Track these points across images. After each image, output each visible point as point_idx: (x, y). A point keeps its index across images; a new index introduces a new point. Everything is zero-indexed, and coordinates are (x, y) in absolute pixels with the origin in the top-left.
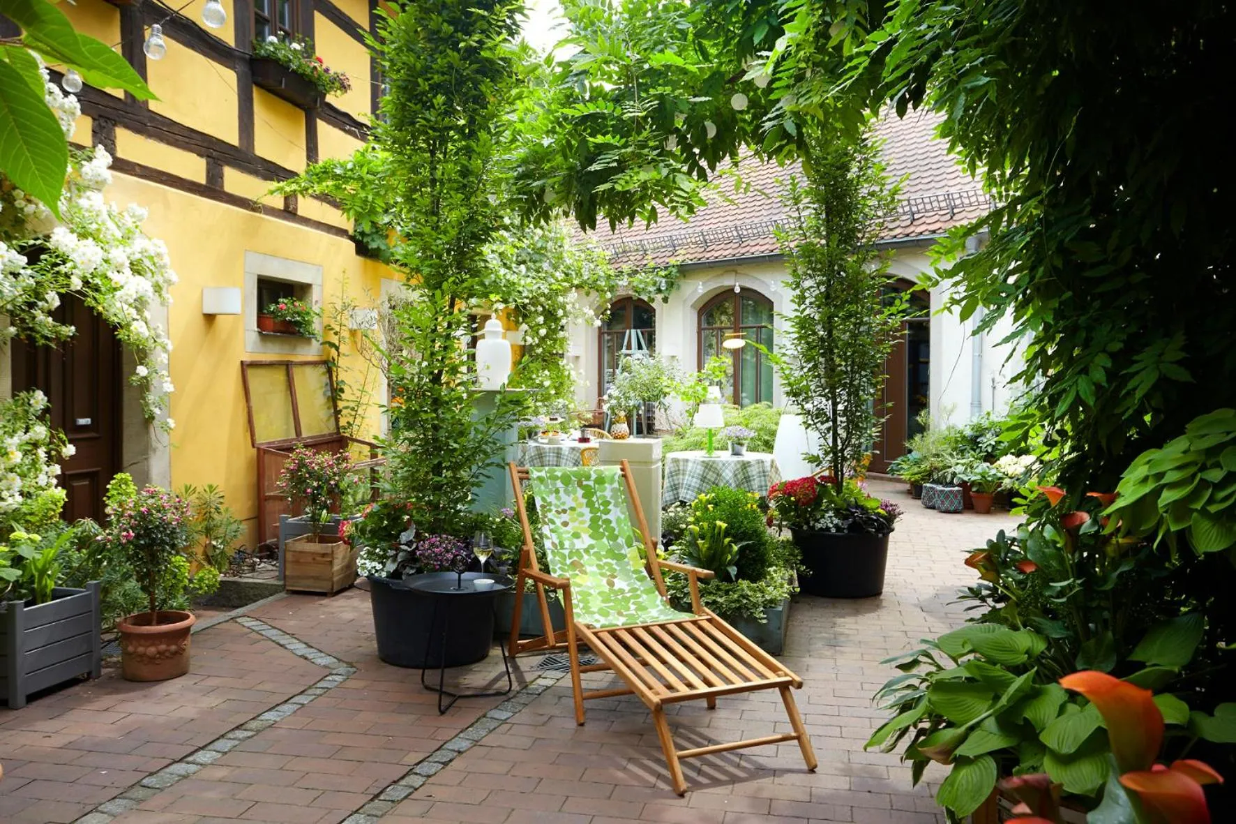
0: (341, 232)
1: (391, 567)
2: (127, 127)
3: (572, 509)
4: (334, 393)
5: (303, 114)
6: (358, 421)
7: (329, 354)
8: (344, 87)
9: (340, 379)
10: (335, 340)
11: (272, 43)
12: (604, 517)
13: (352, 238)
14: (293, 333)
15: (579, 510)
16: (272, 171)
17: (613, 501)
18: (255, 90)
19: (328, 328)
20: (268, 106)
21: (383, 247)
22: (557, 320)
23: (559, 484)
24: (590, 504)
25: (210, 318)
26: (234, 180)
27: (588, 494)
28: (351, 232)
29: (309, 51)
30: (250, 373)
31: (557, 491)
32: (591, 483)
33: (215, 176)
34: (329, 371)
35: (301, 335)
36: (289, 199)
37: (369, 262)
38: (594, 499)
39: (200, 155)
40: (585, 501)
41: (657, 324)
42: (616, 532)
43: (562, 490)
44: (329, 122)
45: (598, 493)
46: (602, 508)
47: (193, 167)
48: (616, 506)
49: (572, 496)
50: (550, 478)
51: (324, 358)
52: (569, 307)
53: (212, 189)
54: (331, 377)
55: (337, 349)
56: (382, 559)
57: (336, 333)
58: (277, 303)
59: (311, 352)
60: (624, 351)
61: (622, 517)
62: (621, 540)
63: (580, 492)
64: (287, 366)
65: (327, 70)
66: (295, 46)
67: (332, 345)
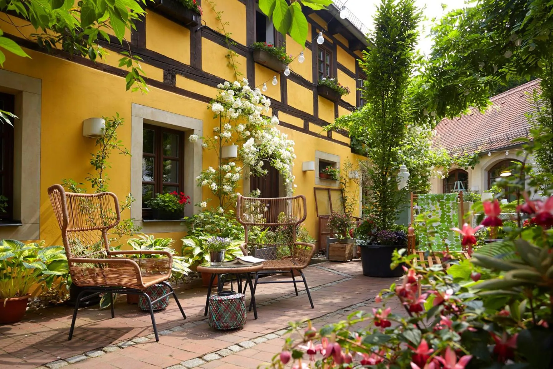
0: (346, 144)
1: (368, 241)
2: (281, 111)
3: (434, 211)
4: (344, 201)
5: (334, 104)
6: (352, 210)
7: (342, 186)
8: (348, 92)
9: (346, 196)
10: (344, 181)
11: (324, 80)
12: (447, 214)
13: (350, 147)
14: (330, 179)
15: (437, 211)
16: (323, 123)
17: (452, 208)
18: (319, 97)
19: (342, 177)
20: (323, 102)
21: (360, 148)
22: (426, 177)
23: (430, 201)
24: (442, 209)
25: (304, 172)
26: (313, 127)
27: (442, 205)
28: (349, 144)
29: (336, 81)
30: (317, 192)
31: (428, 204)
32: (444, 200)
33: (306, 126)
34: (342, 193)
35: (333, 179)
36: (329, 132)
37: (356, 155)
38: (444, 207)
39: (302, 119)
40: (440, 207)
41: (469, 179)
42: (452, 220)
43: (430, 203)
44: (342, 106)
45: (446, 205)
46: (447, 210)
47: (299, 123)
48: (453, 210)
49: (435, 205)
50: (426, 199)
51: (340, 188)
52: (431, 172)
53: (305, 130)
54: (343, 195)
55: (345, 185)
56: (365, 239)
57: (344, 179)
58: (325, 168)
59: (336, 186)
60: (454, 190)
61: (456, 214)
62: (453, 224)
63: (438, 204)
64: (329, 190)
65: (342, 87)
66: (332, 79)
67: (343, 183)
